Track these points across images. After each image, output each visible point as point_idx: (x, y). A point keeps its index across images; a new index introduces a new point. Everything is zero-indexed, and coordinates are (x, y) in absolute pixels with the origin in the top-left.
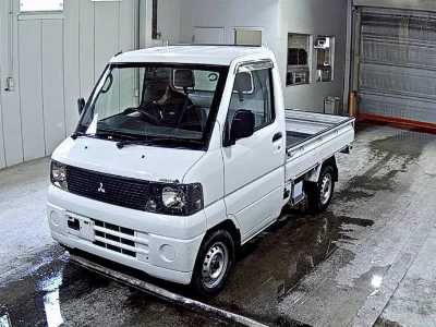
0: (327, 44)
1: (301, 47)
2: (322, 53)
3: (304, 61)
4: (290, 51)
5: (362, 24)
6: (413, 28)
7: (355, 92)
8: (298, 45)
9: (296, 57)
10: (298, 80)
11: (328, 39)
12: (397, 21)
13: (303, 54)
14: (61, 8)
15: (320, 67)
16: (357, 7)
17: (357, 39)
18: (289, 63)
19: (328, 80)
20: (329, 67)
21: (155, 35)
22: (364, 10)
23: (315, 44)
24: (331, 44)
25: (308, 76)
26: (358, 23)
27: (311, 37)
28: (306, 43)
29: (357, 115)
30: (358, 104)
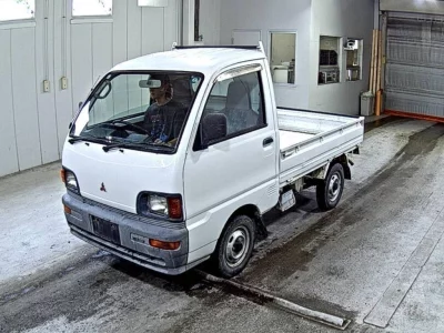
0: (355, 46)
1: (332, 48)
3: (335, 62)
4: (322, 52)
5: (388, 27)
6: (435, 31)
7: (382, 90)
8: (329, 47)
9: (327, 58)
10: (329, 79)
11: (356, 42)
12: (420, 24)
13: (334, 55)
14: (110, 13)
15: (349, 67)
16: (383, 12)
17: (384, 41)
18: (321, 64)
19: (358, 79)
20: (358, 67)
21: (197, 37)
22: (390, 15)
23: (345, 45)
24: (359, 46)
25: (338, 75)
26: (384, 26)
27: (341, 40)
28: (337, 45)
29: (383, 112)
30: (385, 101)
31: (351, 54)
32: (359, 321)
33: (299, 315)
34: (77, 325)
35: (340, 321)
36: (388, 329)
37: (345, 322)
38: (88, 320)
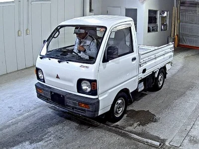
0: (165, 15)
3: (155, 22)
4: (149, 17)
5: (181, 6)
8: (153, 15)
9: (152, 19)
10: (153, 30)
11: (166, 12)
12: (196, 4)
13: (155, 19)
15: (163, 24)
17: (179, 12)
18: (149, 23)
19: (166, 30)
20: (166, 24)
21: (91, 10)
23: (160, 14)
24: (167, 14)
25: (157, 28)
26: (179, 5)
27: (159, 12)
28: (156, 14)
29: (179, 45)
30: (179, 41)
31: (163, 18)
32: (167, 144)
33: (139, 141)
34: (34, 145)
35: (158, 144)
36: (180, 147)
37: (160, 144)
38: (40, 143)
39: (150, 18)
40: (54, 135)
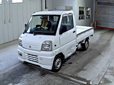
1: (82, 10)
2: (88, 12)
5: (97, 4)
7: (96, 21)
8: (81, 10)
9: (81, 13)
11: (89, 8)
13: (83, 12)
14: (22, 2)
15: (87, 15)
16: (96, 0)
17: (96, 8)
18: (79, 14)
19: (89, 18)
20: (89, 15)
21: (46, 8)
22: (98, 1)
25: (84, 17)
27: (85, 8)
28: (83, 9)
29: (97, 27)
30: (97, 24)
32: (91, 83)
35: (86, 83)
38: (18, 84)
39: (80, 11)
40: (26, 80)
